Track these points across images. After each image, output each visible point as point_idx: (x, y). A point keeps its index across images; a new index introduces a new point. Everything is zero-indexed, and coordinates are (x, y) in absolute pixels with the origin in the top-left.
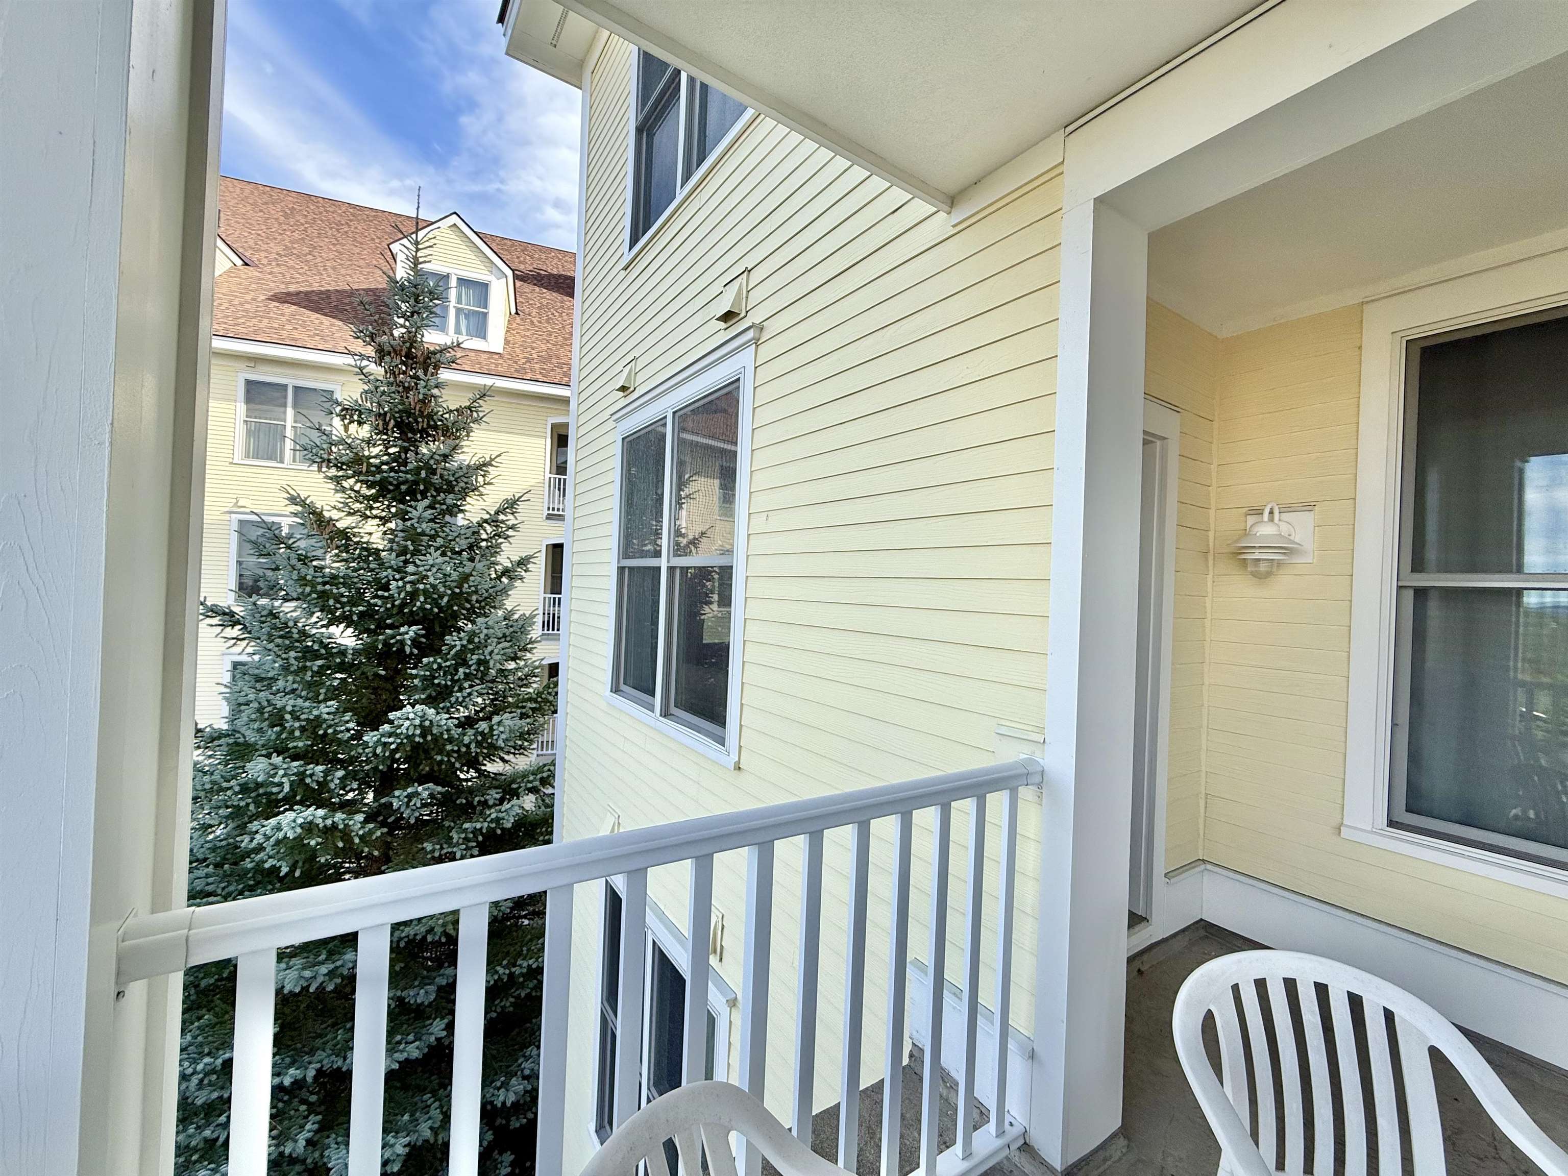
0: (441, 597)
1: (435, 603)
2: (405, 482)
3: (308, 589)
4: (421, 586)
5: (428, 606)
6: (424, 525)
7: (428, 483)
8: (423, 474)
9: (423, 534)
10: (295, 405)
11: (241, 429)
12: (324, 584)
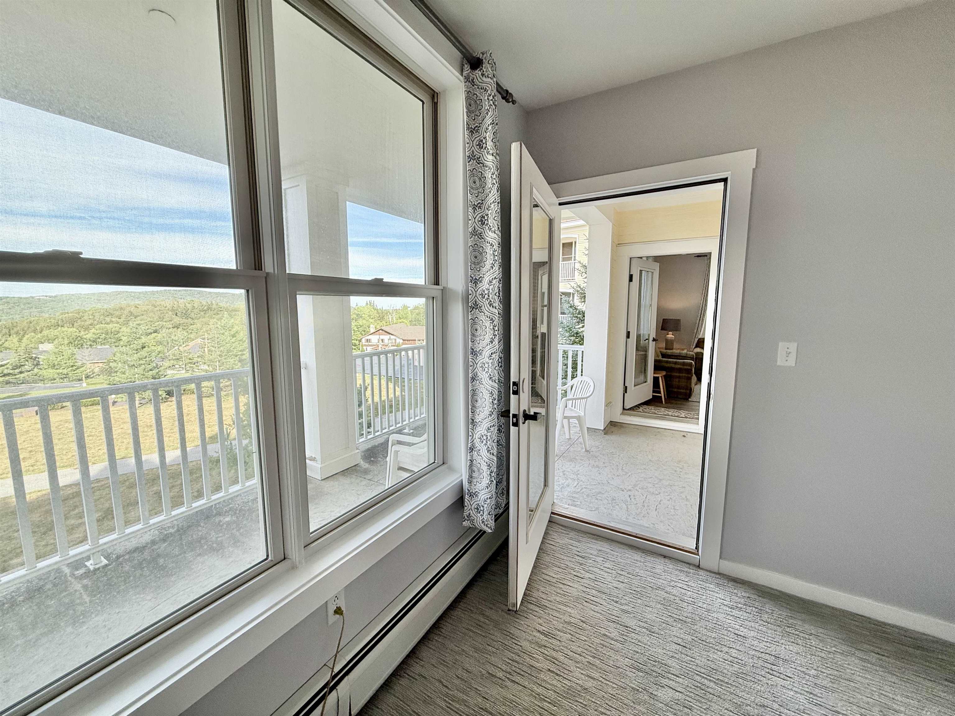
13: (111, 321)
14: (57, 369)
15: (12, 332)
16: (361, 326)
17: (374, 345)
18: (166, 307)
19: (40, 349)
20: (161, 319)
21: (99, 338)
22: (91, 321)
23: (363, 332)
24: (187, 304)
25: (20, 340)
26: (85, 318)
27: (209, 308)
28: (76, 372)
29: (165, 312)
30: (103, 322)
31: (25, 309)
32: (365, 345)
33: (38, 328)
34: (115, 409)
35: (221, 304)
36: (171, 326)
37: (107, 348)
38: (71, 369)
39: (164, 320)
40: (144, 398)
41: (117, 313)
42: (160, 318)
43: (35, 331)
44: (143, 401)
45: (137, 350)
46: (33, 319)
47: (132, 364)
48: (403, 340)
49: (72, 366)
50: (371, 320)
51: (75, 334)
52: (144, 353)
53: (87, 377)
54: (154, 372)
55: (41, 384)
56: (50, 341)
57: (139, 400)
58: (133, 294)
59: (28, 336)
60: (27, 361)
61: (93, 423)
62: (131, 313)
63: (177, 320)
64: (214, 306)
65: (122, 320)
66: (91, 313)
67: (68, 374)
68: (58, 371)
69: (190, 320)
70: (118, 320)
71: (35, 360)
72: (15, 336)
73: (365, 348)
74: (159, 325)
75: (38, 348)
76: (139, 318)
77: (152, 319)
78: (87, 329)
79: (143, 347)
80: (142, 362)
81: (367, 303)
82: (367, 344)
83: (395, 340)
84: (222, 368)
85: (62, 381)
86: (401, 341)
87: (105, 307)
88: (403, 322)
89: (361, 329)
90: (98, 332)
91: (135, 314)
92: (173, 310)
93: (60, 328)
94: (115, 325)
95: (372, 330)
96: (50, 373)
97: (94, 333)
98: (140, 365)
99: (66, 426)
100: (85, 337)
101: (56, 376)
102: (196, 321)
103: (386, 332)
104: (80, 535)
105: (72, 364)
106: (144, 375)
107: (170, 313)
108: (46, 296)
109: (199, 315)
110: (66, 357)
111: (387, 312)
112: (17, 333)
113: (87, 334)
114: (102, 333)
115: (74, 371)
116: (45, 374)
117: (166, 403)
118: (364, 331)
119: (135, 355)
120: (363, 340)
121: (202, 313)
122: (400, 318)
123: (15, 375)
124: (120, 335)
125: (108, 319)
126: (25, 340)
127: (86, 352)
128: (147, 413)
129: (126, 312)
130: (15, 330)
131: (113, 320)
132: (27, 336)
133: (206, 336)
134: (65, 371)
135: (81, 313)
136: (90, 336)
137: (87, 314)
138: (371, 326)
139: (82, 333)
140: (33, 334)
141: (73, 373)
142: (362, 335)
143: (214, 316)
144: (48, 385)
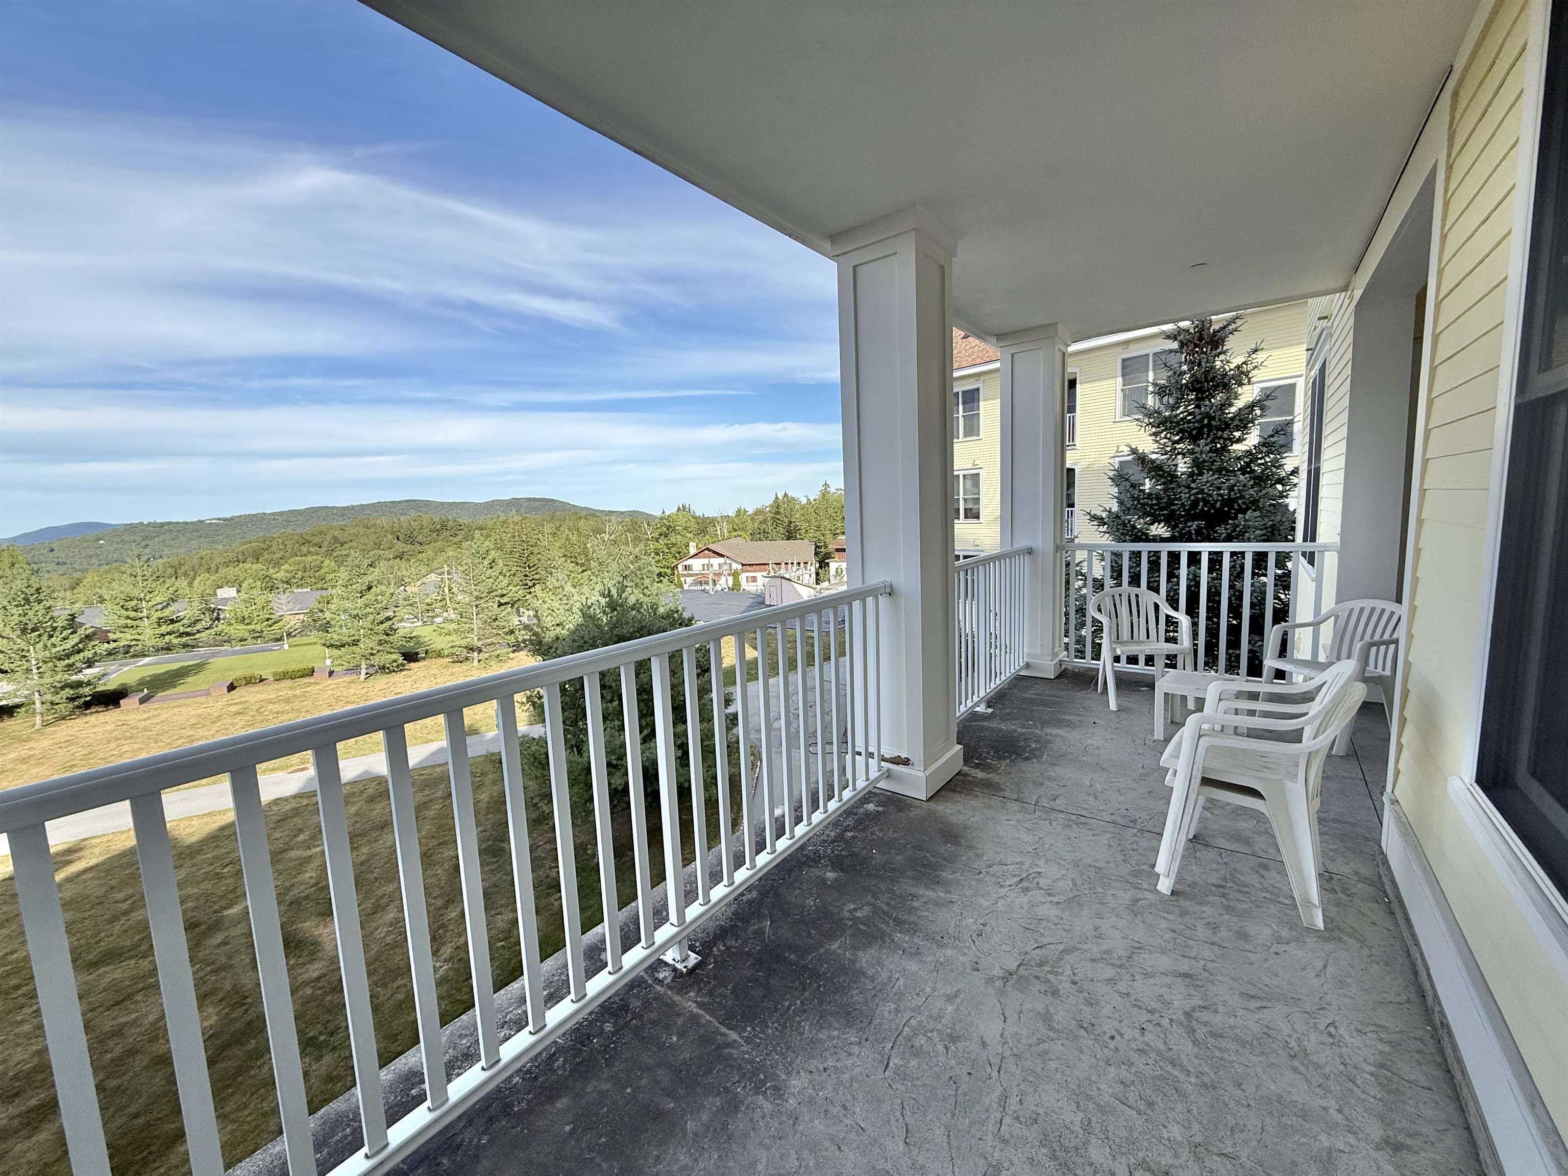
0: (1216, 502)
1: (1213, 506)
2: (1195, 428)
3: (1136, 502)
4: (1200, 496)
5: (1206, 509)
6: (1204, 456)
7: (1209, 426)
8: (1206, 421)
9: (1204, 461)
10: (1154, 370)
11: (1120, 395)
12: (1144, 499)
13: (309, 552)
14: (248, 624)
15: (179, 571)
16: (674, 545)
17: (697, 574)
18: (383, 528)
19: (219, 596)
20: (378, 545)
21: (294, 578)
22: (282, 553)
23: (677, 555)
24: (413, 522)
25: (190, 584)
26: (274, 548)
27: (444, 527)
28: (272, 628)
29: (383, 534)
30: (299, 554)
31: (192, 540)
32: (684, 575)
33: (212, 566)
34: (335, 682)
35: (460, 521)
36: (391, 556)
37: (307, 592)
38: (266, 623)
39: (382, 547)
40: (373, 666)
41: (317, 540)
42: (375, 544)
43: (208, 570)
44: (371, 671)
45: (361, 592)
46: (204, 553)
47: (355, 613)
48: (743, 565)
49: (268, 620)
50: (689, 535)
51: (262, 572)
52: (370, 596)
53: (289, 635)
54: (386, 625)
55: (226, 647)
56: (229, 584)
57: (367, 669)
58: (335, 511)
59: (201, 578)
60: (204, 614)
61: (305, 703)
62: (335, 538)
63: (400, 546)
64: (450, 523)
65: (323, 549)
66: (281, 541)
67: (262, 632)
68: (249, 627)
69: (417, 545)
70: (318, 549)
71: (213, 612)
72: (183, 578)
73: (682, 579)
74: (374, 555)
75: (216, 594)
76: (346, 546)
77: (364, 547)
78: (277, 564)
79: (370, 588)
80: (368, 610)
81: (679, 509)
82: (686, 572)
83: (730, 564)
84: (481, 616)
85: (255, 641)
86: (740, 567)
87: (298, 531)
88: (740, 536)
89: (673, 550)
90: (292, 568)
91: (341, 541)
92: (393, 533)
93: (241, 565)
94: (315, 557)
95: (693, 551)
96: (239, 630)
97: (287, 571)
98: (366, 615)
99: (270, 708)
100: (275, 576)
101: (246, 635)
102: (426, 547)
103: (714, 552)
104: (314, 875)
105: (267, 616)
106: (371, 630)
107: (390, 536)
108: (219, 519)
109: (429, 538)
110: (259, 606)
111: (713, 521)
112: (185, 574)
113: (278, 572)
114: (298, 570)
115: (270, 626)
116: (233, 632)
117: (403, 673)
118: (679, 553)
119: (359, 600)
120: (680, 567)
121: (434, 535)
122: (735, 530)
123: (194, 634)
124: (322, 572)
125: (304, 550)
126: (196, 583)
127: (284, 598)
128: (378, 688)
129: (329, 537)
130: (183, 569)
131: (311, 549)
132: (198, 579)
133: (446, 569)
134: (258, 628)
135: (267, 542)
136: (281, 575)
137: (275, 543)
138: (691, 543)
139: (271, 571)
140: (207, 575)
141: (269, 629)
142: (676, 558)
143: (451, 538)
144: (237, 648)
